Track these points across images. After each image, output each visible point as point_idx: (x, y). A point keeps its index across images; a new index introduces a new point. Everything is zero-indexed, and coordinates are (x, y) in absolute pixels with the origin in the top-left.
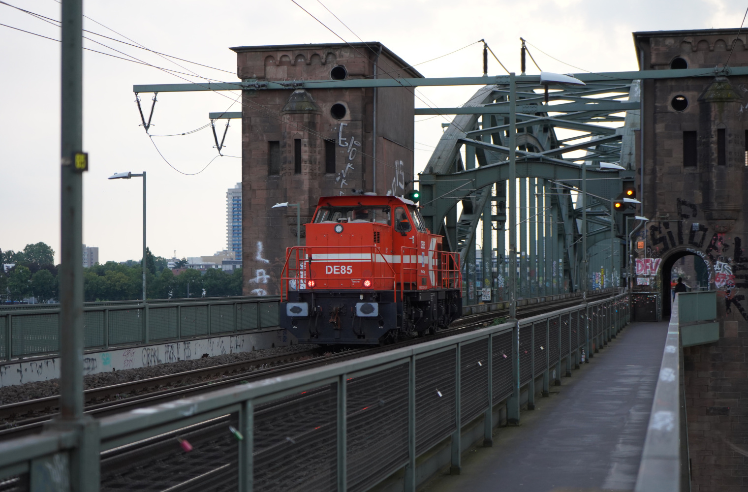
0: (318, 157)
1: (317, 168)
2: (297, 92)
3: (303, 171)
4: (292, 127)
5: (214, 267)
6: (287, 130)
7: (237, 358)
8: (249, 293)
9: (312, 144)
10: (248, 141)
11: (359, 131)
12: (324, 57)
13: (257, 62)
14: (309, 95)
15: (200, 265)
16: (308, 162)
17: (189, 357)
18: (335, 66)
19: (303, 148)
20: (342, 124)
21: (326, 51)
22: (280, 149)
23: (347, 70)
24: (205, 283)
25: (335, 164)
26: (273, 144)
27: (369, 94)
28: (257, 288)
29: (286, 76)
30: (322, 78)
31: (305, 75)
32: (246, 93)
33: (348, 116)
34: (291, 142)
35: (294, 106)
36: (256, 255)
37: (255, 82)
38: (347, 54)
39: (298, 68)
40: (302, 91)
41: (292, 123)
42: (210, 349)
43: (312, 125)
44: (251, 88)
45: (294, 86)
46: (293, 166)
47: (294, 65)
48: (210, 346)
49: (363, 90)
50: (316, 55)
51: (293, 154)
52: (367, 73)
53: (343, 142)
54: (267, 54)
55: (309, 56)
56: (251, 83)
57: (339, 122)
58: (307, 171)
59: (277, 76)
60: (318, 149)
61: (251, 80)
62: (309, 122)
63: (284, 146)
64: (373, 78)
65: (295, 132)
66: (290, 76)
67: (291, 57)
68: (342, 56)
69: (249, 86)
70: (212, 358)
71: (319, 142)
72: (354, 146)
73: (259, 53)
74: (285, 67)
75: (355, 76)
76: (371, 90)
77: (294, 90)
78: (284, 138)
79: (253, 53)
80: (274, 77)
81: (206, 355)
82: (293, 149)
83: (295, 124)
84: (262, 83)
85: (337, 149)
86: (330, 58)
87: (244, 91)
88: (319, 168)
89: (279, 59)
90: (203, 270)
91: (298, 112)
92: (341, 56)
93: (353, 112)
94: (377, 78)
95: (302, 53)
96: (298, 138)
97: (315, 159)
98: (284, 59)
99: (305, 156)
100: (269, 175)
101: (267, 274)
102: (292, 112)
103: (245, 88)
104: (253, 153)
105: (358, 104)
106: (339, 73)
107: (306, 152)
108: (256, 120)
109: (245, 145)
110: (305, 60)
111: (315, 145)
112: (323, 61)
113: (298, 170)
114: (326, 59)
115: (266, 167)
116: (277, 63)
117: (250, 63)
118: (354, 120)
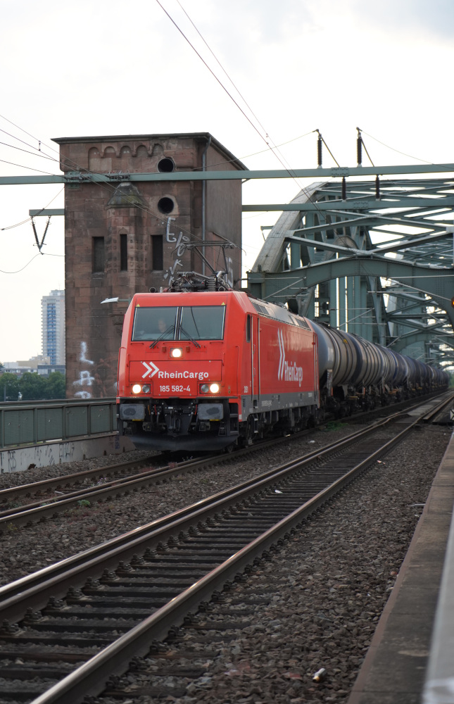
0: (145, 253)
1: (144, 264)
2: (123, 185)
3: (129, 267)
4: (117, 222)
5: (29, 371)
6: (113, 225)
7: (68, 468)
8: (73, 396)
9: (138, 240)
10: (71, 236)
11: (188, 226)
12: (151, 148)
13: (80, 155)
14: (135, 188)
15: (16, 370)
16: (134, 259)
17: (14, 468)
18: (163, 158)
19: (129, 244)
20: (170, 219)
21: (153, 142)
22: (105, 245)
23: (175, 162)
24: (22, 387)
25: (162, 261)
26: (97, 240)
27: (198, 187)
28: (81, 390)
29: (111, 168)
30: (149, 171)
31: (131, 168)
32: (69, 187)
33: (176, 211)
34: (117, 238)
35: (120, 200)
36: (81, 356)
37: (79, 175)
38: (174, 146)
39: (123, 161)
40: (128, 184)
41: (117, 218)
42: (37, 458)
43: (138, 221)
44: (75, 181)
45: (119, 178)
46: (118, 262)
47: (119, 157)
48: (38, 455)
49: (192, 183)
50: (142, 146)
51: (118, 250)
52: (195, 165)
53: (171, 238)
54: (91, 146)
55: (135, 148)
56: (74, 176)
57: (167, 217)
58: (134, 267)
59: (101, 169)
60: (144, 245)
61: (74, 173)
62: (135, 217)
63: (109, 242)
64: (201, 170)
65: (121, 227)
66: (115, 168)
67: (116, 149)
68: (170, 147)
69: (72, 179)
70: (41, 469)
71: (146, 238)
72: (182, 241)
73: (82, 145)
74: (110, 160)
75: (182, 168)
76: (199, 184)
77: (119, 183)
78: (109, 233)
79: (76, 145)
80: (98, 170)
81: (32, 466)
82: (118, 245)
83: (121, 219)
84: (85, 175)
85: (164, 245)
86: (157, 149)
87: (66, 184)
88: (146, 264)
89: (103, 151)
90: (20, 374)
91: (124, 206)
92: (168, 147)
93: (181, 206)
94: (206, 170)
95: (128, 144)
96: (124, 233)
97: (142, 255)
98: (108, 151)
99: (131, 252)
100: (93, 273)
101: (92, 375)
102: (118, 206)
103: (68, 181)
104: (76, 249)
105: (187, 199)
106: (166, 166)
107: (132, 248)
108: (79, 215)
109: (68, 242)
110: (131, 151)
111: (142, 241)
112: (150, 152)
113: (124, 266)
114: (153, 150)
115: (90, 264)
116: (102, 155)
117: (73, 155)
118: (182, 214)
